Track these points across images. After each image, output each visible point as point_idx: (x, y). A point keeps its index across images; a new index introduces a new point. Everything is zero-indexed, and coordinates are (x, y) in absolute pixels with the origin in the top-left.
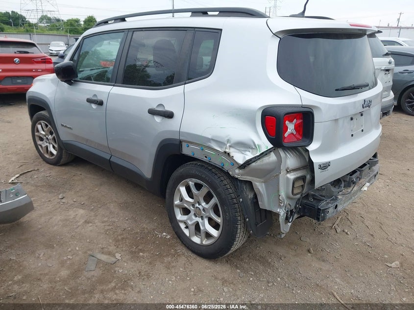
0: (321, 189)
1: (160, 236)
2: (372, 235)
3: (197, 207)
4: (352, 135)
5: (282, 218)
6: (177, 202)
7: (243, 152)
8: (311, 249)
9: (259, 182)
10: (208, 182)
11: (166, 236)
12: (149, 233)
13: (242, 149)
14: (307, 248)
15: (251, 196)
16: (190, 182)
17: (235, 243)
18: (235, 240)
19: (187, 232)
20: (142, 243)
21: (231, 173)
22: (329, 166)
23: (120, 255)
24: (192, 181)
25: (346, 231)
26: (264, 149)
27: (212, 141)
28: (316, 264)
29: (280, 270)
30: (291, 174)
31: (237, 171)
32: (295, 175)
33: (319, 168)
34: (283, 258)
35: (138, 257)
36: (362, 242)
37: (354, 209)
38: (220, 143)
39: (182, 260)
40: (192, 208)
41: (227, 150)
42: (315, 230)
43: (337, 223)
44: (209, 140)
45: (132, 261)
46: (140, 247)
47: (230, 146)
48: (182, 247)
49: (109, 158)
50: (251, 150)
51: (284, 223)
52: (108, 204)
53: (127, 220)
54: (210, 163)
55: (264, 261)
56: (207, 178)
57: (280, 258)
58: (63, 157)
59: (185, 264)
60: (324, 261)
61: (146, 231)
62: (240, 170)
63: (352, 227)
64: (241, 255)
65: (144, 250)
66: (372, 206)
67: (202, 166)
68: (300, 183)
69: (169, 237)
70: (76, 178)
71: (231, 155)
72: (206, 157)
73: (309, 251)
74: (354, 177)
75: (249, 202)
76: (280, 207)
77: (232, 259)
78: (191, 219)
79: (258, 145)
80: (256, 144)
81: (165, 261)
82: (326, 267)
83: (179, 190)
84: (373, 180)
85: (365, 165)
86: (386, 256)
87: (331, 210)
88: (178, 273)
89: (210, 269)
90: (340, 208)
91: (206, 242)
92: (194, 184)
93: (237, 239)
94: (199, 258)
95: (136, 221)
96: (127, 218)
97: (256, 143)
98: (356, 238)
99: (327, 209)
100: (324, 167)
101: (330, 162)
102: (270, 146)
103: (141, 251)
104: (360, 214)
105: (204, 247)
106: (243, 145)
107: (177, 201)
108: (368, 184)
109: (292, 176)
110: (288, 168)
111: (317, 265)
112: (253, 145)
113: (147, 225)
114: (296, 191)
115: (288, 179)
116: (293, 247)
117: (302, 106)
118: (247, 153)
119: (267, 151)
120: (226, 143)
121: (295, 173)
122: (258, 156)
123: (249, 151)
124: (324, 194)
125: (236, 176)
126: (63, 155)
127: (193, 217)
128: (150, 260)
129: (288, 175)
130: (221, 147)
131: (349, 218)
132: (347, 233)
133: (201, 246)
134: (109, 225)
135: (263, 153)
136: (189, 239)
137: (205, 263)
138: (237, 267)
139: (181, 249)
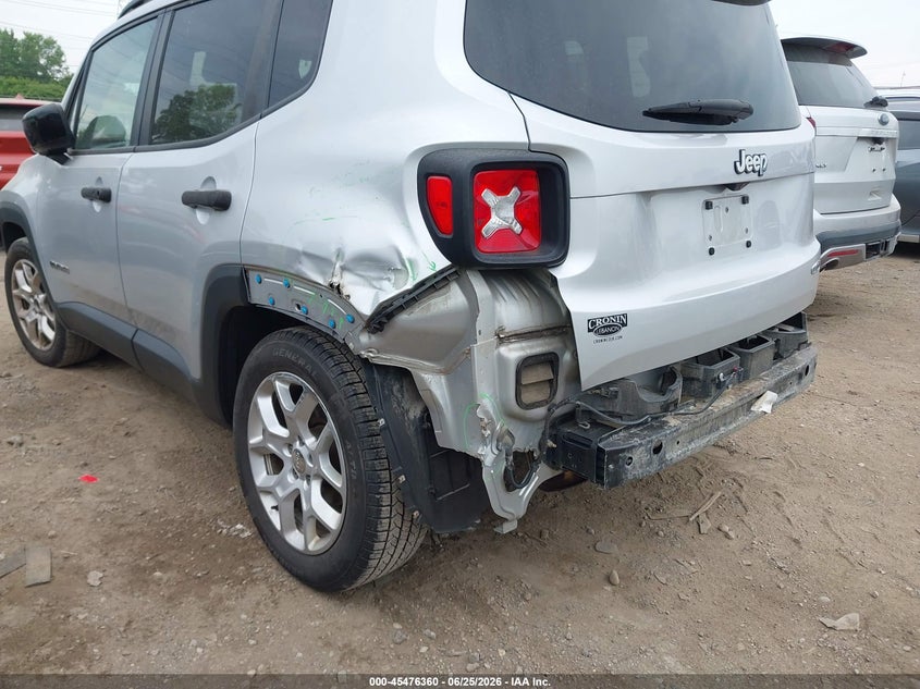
0: (605, 392)
1: (225, 531)
2: (796, 542)
3: (297, 451)
4: (711, 251)
5: (492, 474)
6: (255, 440)
7: (375, 283)
8: (615, 573)
9: (433, 371)
10: (311, 377)
11: (243, 531)
12: (202, 522)
13: (373, 274)
14: (605, 571)
15: (415, 412)
16: (277, 383)
17: (379, 546)
18: (376, 536)
19: (275, 518)
20: (173, 548)
21: (351, 345)
22: (624, 325)
23: (101, 575)
24: (283, 381)
25: (726, 528)
26: (425, 272)
27: (303, 259)
28: (618, 616)
29: (511, 628)
30: (511, 346)
31: (364, 338)
32: (522, 349)
33: (590, 331)
34: (529, 596)
35: (145, 581)
36: (762, 557)
37: (762, 475)
38: (321, 261)
39: (259, 592)
40: (287, 453)
41: (336, 281)
42: (640, 525)
43: (705, 508)
44: (296, 255)
45: (124, 592)
46: (161, 558)
47: (343, 269)
48: (269, 560)
49: (130, 337)
50: (392, 277)
51: (501, 487)
52: (136, 453)
53: (162, 490)
54: (308, 322)
55: (474, 603)
56: (309, 368)
57: (523, 596)
58: (68, 344)
59: (258, 604)
60: (643, 606)
61: (196, 517)
62: (374, 338)
63: (746, 519)
64: (420, 585)
65: (170, 565)
66: (812, 469)
67: (302, 335)
68: (544, 373)
69: (247, 534)
70: (88, 394)
71: (345, 291)
72: (299, 307)
73: (609, 580)
74: (719, 370)
75: (411, 431)
76: (484, 441)
77: (392, 594)
78: (282, 483)
79: (410, 261)
80: (405, 257)
81: (211, 595)
82: (643, 621)
83: (256, 405)
84: (795, 388)
85: (758, 340)
86: (825, 599)
87: (640, 456)
88: (230, 626)
89: (323, 618)
90: (673, 453)
91: (315, 545)
92: (288, 387)
93: (383, 536)
94: (302, 590)
95: (182, 494)
96: (162, 487)
97: (406, 255)
98: (750, 549)
99: (623, 450)
100: (608, 327)
101: (625, 315)
102: (443, 262)
103: (162, 566)
104: (775, 486)
105: (312, 560)
106: (373, 264)
107: (255, 436)
108: (771, 396)
109: (514, 352)
110: (501, 329)
111: (621, 618)
112: (397, 261)
113: (205, 504)
114: (528, 397)
115: (502, 360)
116: (567, 568)
117: (530, 148)
118: (385, 284)
119: (435, 276)
120: (334, 259)
121: (524, 344)
122: (410, 292)
123: (389, 280)
124: (617, 410)
125: (364, 354)
126: (68, 340)
127: (290, 478)
128: (173, 590)
129: (503, 350)
130: (323, 273)
131: (743, 496)
132: (727, 536)
133: (305, 554)
134: (112, 502)
135: (422, 283)
136: (280, 536)
137: (317, 603)
138: (397, 616)
139: (266, 565)
